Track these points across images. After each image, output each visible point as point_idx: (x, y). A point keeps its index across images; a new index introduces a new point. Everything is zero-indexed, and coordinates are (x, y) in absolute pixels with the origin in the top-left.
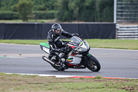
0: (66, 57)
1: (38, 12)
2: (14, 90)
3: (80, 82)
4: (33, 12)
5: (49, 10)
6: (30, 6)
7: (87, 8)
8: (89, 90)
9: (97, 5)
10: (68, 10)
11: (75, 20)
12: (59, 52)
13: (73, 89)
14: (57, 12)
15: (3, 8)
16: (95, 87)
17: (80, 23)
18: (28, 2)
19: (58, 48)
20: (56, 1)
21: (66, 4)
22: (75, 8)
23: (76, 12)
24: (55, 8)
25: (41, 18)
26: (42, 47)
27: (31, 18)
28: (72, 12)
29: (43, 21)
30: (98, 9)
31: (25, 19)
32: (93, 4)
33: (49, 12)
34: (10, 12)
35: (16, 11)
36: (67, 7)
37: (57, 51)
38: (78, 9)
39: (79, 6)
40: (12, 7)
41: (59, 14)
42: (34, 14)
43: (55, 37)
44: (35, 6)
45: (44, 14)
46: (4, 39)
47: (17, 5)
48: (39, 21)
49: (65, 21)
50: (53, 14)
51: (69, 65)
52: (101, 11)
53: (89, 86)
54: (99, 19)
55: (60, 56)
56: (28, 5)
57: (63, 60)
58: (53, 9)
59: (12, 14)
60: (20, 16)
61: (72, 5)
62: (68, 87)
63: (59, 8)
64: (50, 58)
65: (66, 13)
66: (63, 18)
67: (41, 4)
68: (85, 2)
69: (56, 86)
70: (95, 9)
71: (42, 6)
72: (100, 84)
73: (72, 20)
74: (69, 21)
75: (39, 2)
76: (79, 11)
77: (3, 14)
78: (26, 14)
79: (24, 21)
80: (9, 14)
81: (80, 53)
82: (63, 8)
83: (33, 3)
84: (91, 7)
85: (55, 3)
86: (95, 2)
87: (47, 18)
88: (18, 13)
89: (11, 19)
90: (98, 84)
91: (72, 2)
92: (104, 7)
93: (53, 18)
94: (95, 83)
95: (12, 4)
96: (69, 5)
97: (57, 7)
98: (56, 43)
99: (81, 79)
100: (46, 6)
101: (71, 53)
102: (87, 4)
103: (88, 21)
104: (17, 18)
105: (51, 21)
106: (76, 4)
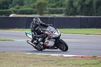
0: (43, 41)
1: (51, 9)
2: (33, 65)
3: (81, 60)
4: (47, 9)
5: (59, 7)
6: (45, 4)
7: (87, 6)
8: (88, 65)
9: (94, 3)
10: (73, 7)
11: (78, 14)
12: (39, 38)
13: (76, 65)
14: (65, 8)
15: (25, 6)
16: (92, 63)
17: (82, 17)
18: (43, 2)
19: (38, 34)
20: (64, 1)
21: (71, 3)
22: (78, 6)
23: (79, 9)
24: (63, 6)
25: (53, 13)
26: (26, 34)
27: (45, 13)
28: (76, 8)
29: (55, 15)
30: (95, 7)
31: (41, 13)
32: (91, 3)
33: (59, 9)
34: (31, 9)
35: (34, 8)
36: (72, 5)
37: (37, 37)
38: (80, 6)
39: (81, 4)
40: (32, 5)
41: (66, 10)
42: (48, 10)
43: (36, 27)
44: (48, 5)
45: (55, 10)
46: (26, 28)
47: (36, 4)
48: (52, 16)
49: (71, 15)
50: (62, 10)
51: (46, 47)
52: (97, 8)
53: (88, 63)
54: (96, 14)
55: (39, 40)
56: (44, 4)
57: (42, 43)
58: (61, 7)
59: (32, 10)
60: (38, 12)
61: (76, 4)
62: (72, 63)
63: (66, 6)
64: (32, 41)
65: (72, 9)
66: (69, 13)
67: (53, 3)
68: (85, 1)
69: (64, 62)
70: (93, 6)
71: (54, 5)
72: (96, 61)
73: (75, 15)
74: (73, 15)
75: (52, 1)
76: (81, 8)
77: (26, 10)
78: (42, 10)
79: (40, 15)
80: (29, 10)
81: (54, 38)
82: (69, 6)
83: (47, 2)
84: (90, 5)
85: (64, 2)
86: (93, 1)
87: (57, 13)
88: (36, 9)
89: (31, 14)
90: (95, 61)
91: (76, 1)
92: (99, 5)
93: (62, 13)
94: (92, 60)
95: (32, 3)
96: (74, 4)
97: (65, 5)
98: (36, 31)
99: (82, 57)
100: (57, 4)
101: (47, 38)
102: (87, 3)
103: (87, 15)
104: (35, 13)
105: (61, 15)
106: (79, 3)
